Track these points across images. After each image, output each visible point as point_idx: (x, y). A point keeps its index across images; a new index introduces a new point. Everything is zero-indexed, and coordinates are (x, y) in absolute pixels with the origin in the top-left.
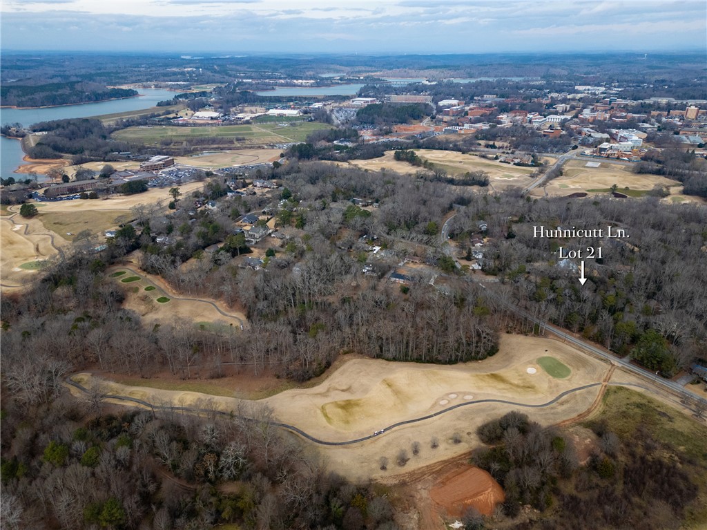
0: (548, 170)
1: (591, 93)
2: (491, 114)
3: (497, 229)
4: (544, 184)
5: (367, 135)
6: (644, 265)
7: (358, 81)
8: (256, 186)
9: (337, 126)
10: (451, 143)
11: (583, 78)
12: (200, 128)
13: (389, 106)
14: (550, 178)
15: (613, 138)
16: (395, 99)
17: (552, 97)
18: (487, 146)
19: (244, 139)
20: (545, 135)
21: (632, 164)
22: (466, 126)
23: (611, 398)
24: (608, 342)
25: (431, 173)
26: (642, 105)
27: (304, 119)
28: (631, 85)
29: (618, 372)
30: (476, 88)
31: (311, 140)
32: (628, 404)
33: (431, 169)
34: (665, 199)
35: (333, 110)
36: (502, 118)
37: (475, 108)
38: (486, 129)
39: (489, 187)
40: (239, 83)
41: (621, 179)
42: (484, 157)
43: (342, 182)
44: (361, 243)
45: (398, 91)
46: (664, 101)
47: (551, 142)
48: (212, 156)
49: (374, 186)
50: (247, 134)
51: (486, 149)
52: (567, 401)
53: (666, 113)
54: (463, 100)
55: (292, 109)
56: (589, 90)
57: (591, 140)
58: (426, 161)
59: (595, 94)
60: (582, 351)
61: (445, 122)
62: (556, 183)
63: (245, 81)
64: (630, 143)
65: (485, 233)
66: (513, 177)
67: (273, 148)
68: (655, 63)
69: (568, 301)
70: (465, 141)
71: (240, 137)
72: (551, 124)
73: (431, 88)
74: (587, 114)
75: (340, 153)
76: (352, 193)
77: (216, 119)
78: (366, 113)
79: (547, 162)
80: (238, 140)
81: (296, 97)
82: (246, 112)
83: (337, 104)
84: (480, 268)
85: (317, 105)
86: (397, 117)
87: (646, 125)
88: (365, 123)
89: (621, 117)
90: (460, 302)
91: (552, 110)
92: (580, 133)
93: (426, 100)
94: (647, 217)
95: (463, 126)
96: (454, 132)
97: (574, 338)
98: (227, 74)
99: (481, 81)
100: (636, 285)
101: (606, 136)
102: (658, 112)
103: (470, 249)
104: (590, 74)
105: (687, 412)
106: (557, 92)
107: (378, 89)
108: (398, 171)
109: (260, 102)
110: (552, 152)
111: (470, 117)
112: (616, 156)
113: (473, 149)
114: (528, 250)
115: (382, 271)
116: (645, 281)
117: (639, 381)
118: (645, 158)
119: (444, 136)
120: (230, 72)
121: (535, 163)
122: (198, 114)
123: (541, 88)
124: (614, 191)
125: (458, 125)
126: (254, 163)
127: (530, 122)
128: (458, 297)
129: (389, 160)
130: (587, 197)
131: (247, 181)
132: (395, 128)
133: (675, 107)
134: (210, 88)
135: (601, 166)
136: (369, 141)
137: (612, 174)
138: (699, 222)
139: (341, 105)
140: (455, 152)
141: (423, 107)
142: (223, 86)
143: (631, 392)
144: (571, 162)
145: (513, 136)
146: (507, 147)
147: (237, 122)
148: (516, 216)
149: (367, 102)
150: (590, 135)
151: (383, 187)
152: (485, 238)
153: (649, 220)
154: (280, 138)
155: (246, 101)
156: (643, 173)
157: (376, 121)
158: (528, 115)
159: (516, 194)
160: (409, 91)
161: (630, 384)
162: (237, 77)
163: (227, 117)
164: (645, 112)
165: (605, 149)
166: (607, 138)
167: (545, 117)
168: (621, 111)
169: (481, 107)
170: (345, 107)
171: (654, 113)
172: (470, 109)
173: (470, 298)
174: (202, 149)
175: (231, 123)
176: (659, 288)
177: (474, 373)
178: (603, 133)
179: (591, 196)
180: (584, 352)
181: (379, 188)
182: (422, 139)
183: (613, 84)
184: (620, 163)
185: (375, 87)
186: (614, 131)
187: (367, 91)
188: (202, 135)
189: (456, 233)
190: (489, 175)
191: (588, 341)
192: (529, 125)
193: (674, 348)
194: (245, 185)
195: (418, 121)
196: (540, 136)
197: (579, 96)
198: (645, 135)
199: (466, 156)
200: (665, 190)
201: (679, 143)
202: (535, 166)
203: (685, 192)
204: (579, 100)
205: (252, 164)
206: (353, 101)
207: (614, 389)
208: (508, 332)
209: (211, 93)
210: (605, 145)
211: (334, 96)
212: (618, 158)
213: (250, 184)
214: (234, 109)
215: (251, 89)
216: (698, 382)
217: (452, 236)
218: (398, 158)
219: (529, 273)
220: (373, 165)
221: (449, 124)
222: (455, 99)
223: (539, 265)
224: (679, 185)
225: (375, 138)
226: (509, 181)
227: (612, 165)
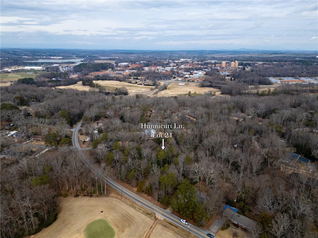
0: (160, 87)
2: (141, 66)
4: (157, 93)
14: (160, 90)
15: (191, 74)
17: (168, 61)
18: (134, 79)
20: (162, 74)
22: (127, 71)
26: (205, 63)
36: (145, 68)
41: (193, 89)
42: (130, 83)
46: (213, 61)
53: (214, 65)
58: (97, 85)
61: (118, 70)
62: (163, 92)
64: (198, 75)
66: (142, 90)
74: (182, 66)
79: (160, 84)
87: (206, 70)
91: (168, 65)
92: (178, 73)
93: (112, 62)
101: (189, 73)
102: (211, 65)
110: (164, 80)
112: (192, 80)
118: (204, 81)
121: (154, 84)
125: (123, 71)
127: (158, 70)
133: (217, 63)
135: (185, 85)
137: (190, 88)
140: (116, 81)
144: (171, 84)
145: (147, 75)
146: (143, 79)
150: (182, 73)
156: (204, 87)
158: (157, 67)
164: (206, 65)
165: (187, 77)
167: (164, 68)
168: (196, 65)
171: (209, 65)
178: (187, 72)
184: (194, 83)
186: (192, 71)
195: (105, 70)
198: (205, 73)
199: (122, 82)
201: (219, 75)
202: (154, 86)
203: (222, 94)
206: (76, 64)
218: (84, 84)
224: (219, 91)
226: (140, 92)
227: (191, 84)
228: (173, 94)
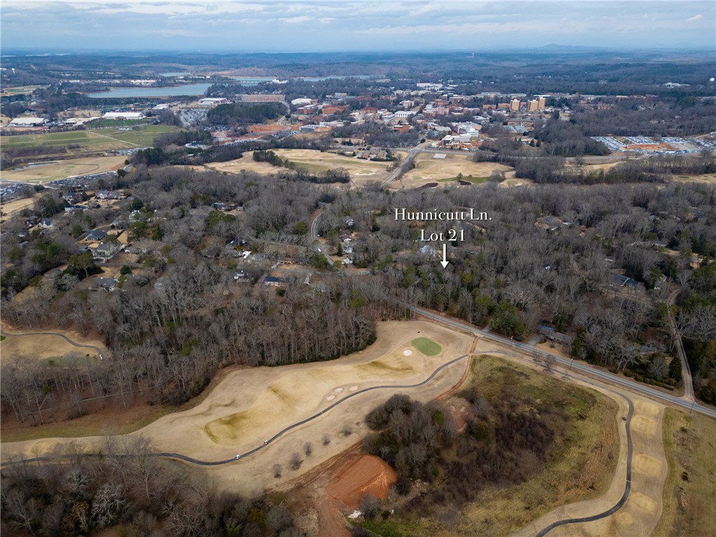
0: (402, 164)
1: (431, 90)
2: (344, 112)
3: (363, 223)
4: (399, 177)
5: (221, 136)
6: (492, 244)
7: (204, 81)
8: (99, 198)
9: (188, 128)
10: (308, 141)
11: (422, 75)
12: (21, 136)
13: (242, 106)
14: (404, 171)
15: (454, 131)
16: (247, 98)
17: (397, 94)
18: (344, 143)
19: (78, 147)
20: (395, 131)
21: (472, 154)
22: (322, 124)
23: (478, 366)
24: (470, 317)
25: (294, 173)
26: (475, 100)
27: (148, 122)
28: (463, 81)
29: (481, 342)
30: (327, 86)
31: (160, 144)
32: (492, 370)
33: (292, 169)
34: (502, 183)
35: (180, 111)
36: (355, 115)
37: (328, 106)
38: (341, 127)
39: (351, 183)
40: (64, 85)
41: (465, 168)
42: (342, 154)
43: (200, 187)
44: (229, 249)
45: (249, 90)
46: (492, 95)
47: (401, 137)
48: (41, 168)
49: (236, 189)
50: (81, 141)
51: (343, 147)
52: (441, 376)
53: (495, 106)
54: (315, 98)
55: (132, 111)
56: (429, 87)
57: (436, 133)
58: (287, 161)
59: (434, 91)
60: (449, 328)
61: (301, 121)
62: (410, 175)
63: (71, 81)
64: (468, 134)
65: (352, 229)
66: (371, 172)
67: (115, 155)
68: (481, 61)
69: (433, 284)
70: (322, 139)
71: (73, 144)
72: (400, 119)
73: (282, 87)
74: (429, 109)
75: (194, 156)
76: (212, 198)
77: (40, 125)
78: (217, 114)
79: (400, 156)
80: (71, 148)
81: (136, 99)
82: (77, 116)
83: (184, 105)
84: (351, 262)
85: (161, 107)
86: (251, 117)
87: (480, 118)
88: (218, 124)
89: (458, 111)
90: (336, 297)
91: (399, 106)
92: (426, 127)
93: (279, 99)
94: (489, 200)
95: (318, 124)
96: (311, 130)
97: (441, 317)
98: (48, 75)
99: (331, 80)
100: (486, 262)
101: (448, 129)
102: (489, 106)
103: (340, 245)
104: (428, 72)
105: (539, 368)
106: (401, 89)
107: (227, 88)
108: (260, 172)
109: (93, 104)
110: (403, 146)
111: (324, 115)
112: (458, 147)
113: (331, 146)
114: (392, 241)
115: (255, 276)
116: (493, 258)
117: (499, 348)
118: (482, 148)
119: (301, 135)
120: (52, 72)
121: (390, 158)
122: (15, 120)
123: (386, 85)
124: (460, 179)
125: (313, 123)
126: (93, 172)
127: (381, 118)
128: (334, 293)
129: (248, 162)
130: (438, 186)
131: (88, 193)
132: (250, 128)
133: (502, 101)
134: (28, 90)
135: (447, 157)
136: (224, 142)
137: (459, 164)
138: (531, 201)
139: (189, 106)
140: (314, 151)
141: (277, 106)
142: (45, 88)
143: (493, 359)
144: (421, 155)
145: (366, 133)
146: (362, 144)
147: (68, 127)
148: (378, 209)
149: (217, 102)
150: (434, 129)
151: (245, 189)
152: (352, 233)
153: (491, 203)
154: (122, 143)
155: (75, 104)
156: (482, 161)
157: (229, 122)
158: (379, 112)
159: (376, 188)
160: (260, 90)
161: (491, 352)
162: (62, 78)
163: (54, 123)
164: (478, 106)
165: (448, 142)
166: (449, 131)
167: (394, 113)
168: (458, 106)
169: (334, 105)
170: (193, 108)
171: (486, 106)
172: (324, 107)
173: (345, 293)
174: (27, 161)
175: (59, 129)
176: (506, 263)
177: (356, 364)
178: (445, 126)
179: (442, 185)
180: (451, 329)
181: (241, 191)
182: (279, 138)
183: (449, 81)
184: (462, 153)
185: (224, 87)
186: (454, 124)
187: (216, 91)
188: (24, 145)
189: (324, 230)
190: (349, 171)
191: (453, 318)
192: (380, 122)
193: (522, 314)
194: (85, 198)
195: (273, 120)
196: (392, 132)
197: (421, 93)
198: (480, 127)
199: (325, 154)
200: (501, 175)
201: (508, 133)
202: (389, 161)
203: (518, 176)
204: (422, 96)
205: (92, 174)
206: (202, 102)
207: (479, 358)
208: (383, 320)
209: (30, 96)
210: (448, 138)
211: (179, 97)
212: (460, 149)
213: (92, 196)
214: (62, 113)
215: (81, 91)
216: (545, 341)
217: (322, 233)
218: (257, 158)
219: (395, 262)
220: (232, 168)
221: (305, 122)
222: (308, 98)
223: (404, 253)
224: (512, 170)
225: (230, 139)
226: (369, 176)
227: (457, 156)
228: (429, 180)
